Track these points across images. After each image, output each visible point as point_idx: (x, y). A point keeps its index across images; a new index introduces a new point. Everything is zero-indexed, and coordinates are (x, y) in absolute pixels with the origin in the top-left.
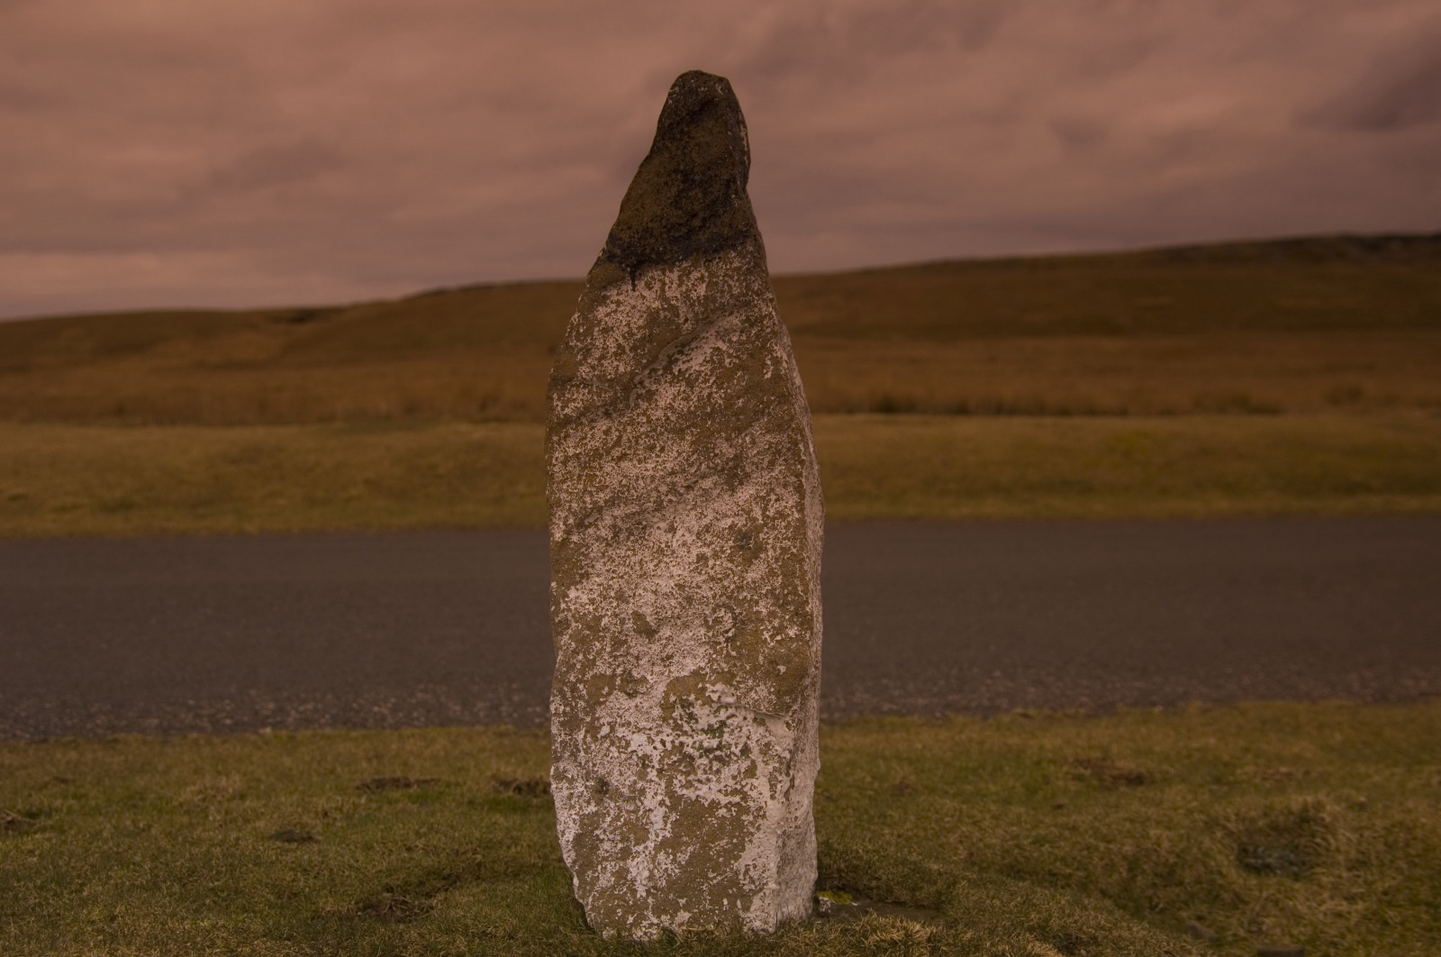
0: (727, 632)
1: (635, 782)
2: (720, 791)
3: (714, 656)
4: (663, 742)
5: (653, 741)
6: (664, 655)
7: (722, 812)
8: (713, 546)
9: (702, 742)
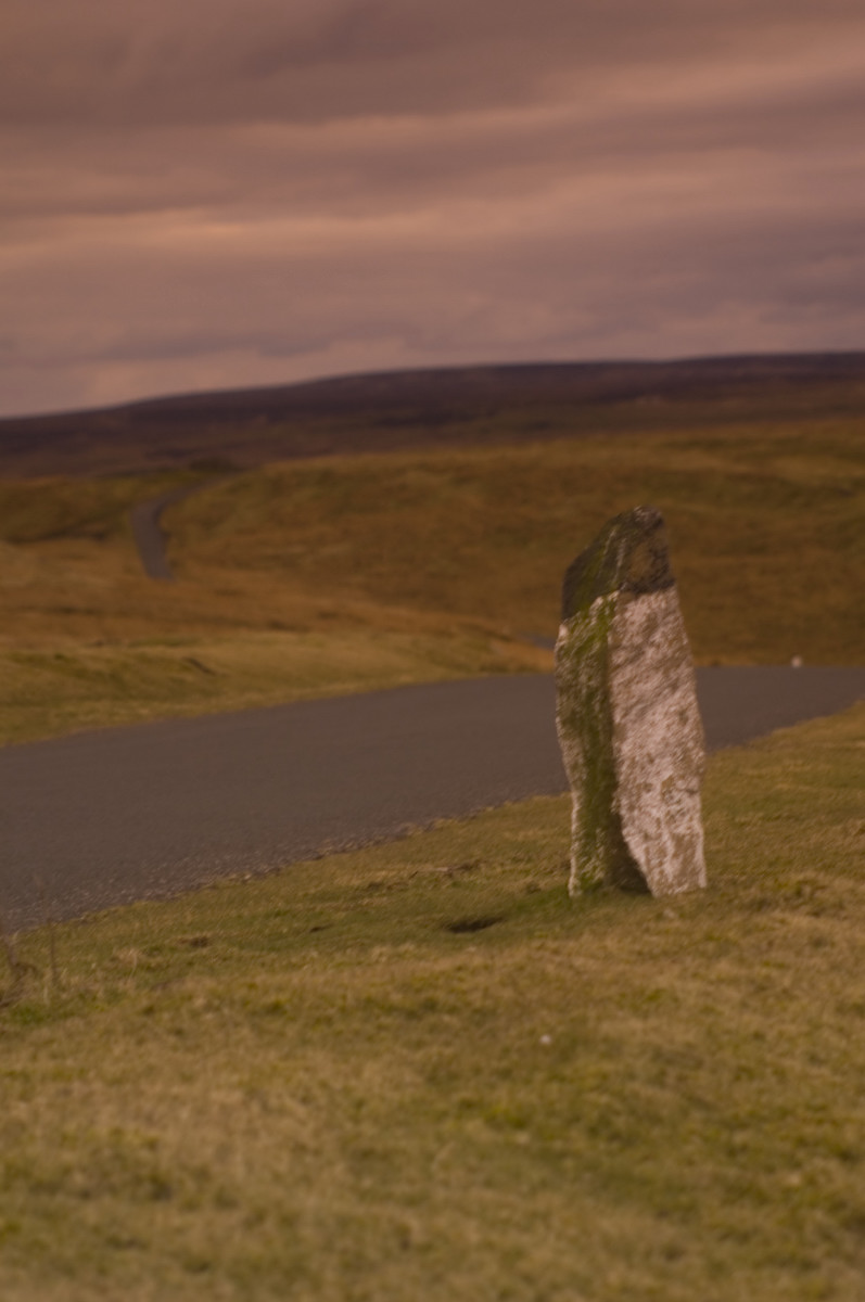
0: (679, 757)
1: (657, 831)
2: (684, 828)
3: (676, 769)
4: (663, 811)
5: (659, 811)
6: (658, 771)
7: (687, 838)
8: (671, 719)
9: (675, 808)
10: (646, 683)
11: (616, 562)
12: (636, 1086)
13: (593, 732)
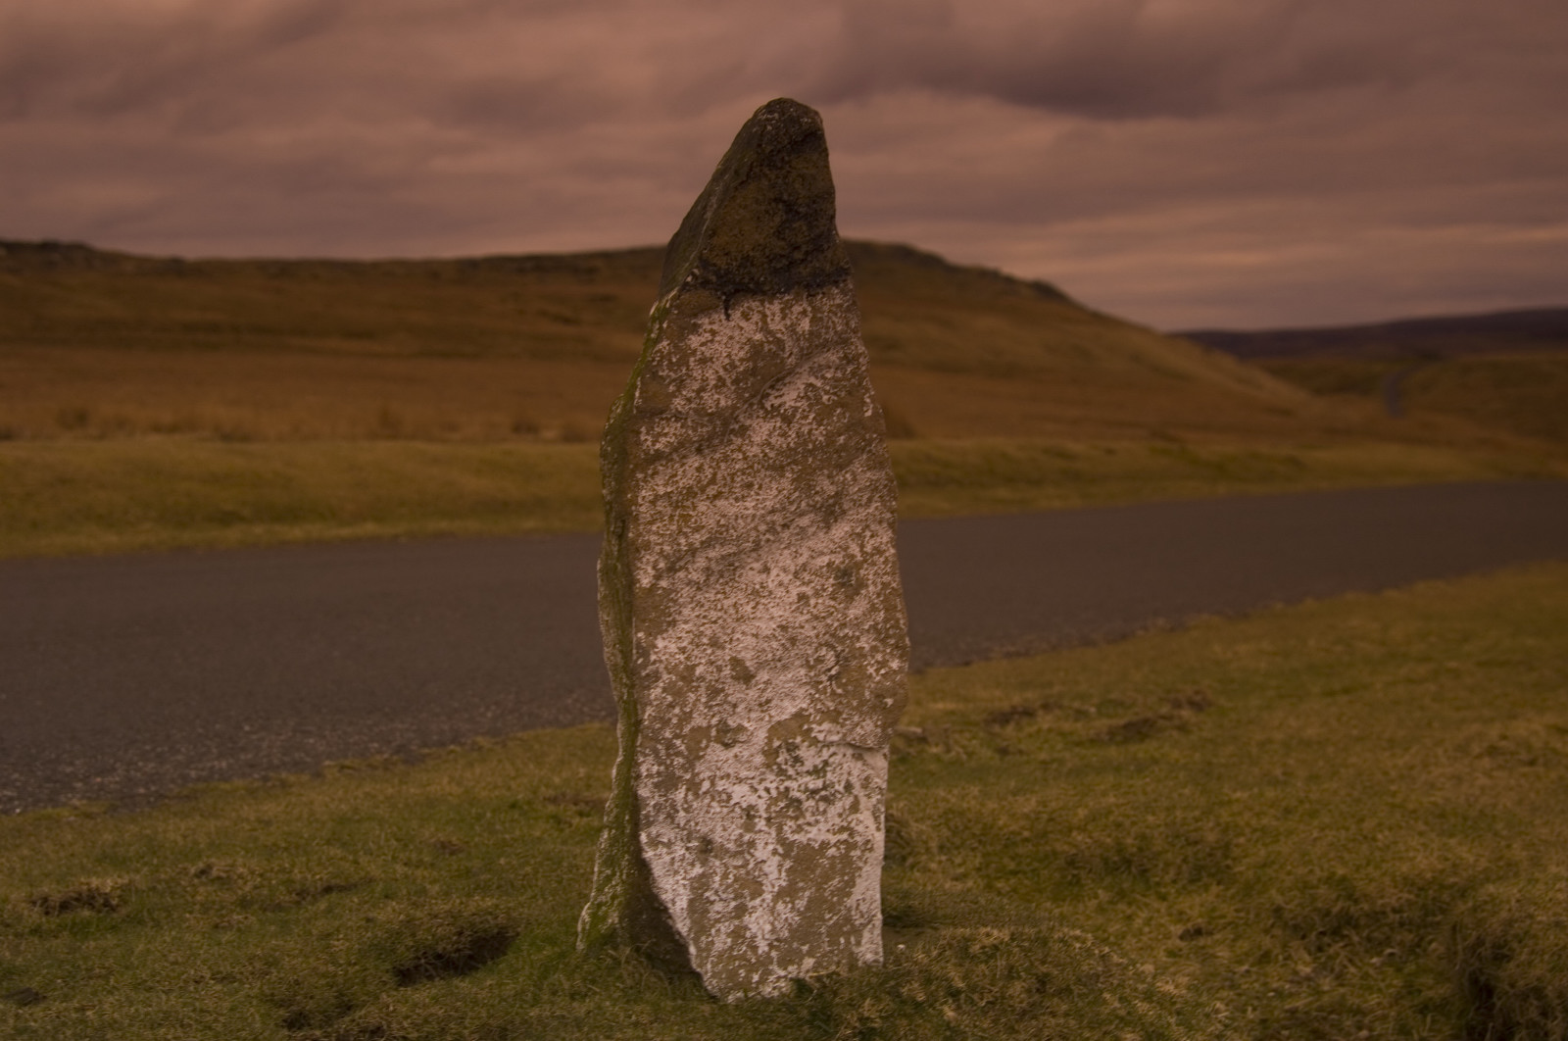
0: (829, 670)
1: (741, 835)
2: (828, 831)
3: (817, 696)
4: (767, 790)
5: (756, 790)
6: (763, 700)
7: (832, 851)
8: (813, 585)
9: (806, 784)
10: (743, 498)
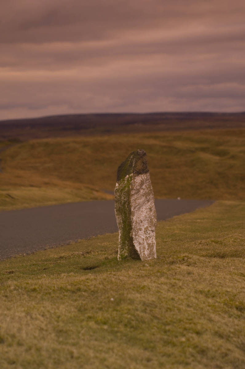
0: (149, 221)
1: (143, 242)
2: (151, 241)
3: (148, 224)
4: (145, 236)
6: (143, 225)
8: (147, 210)
9: (148, 235)
10: (141, 200)
11: (133, 165)
12: (138, 313)
13: (125, 213)
